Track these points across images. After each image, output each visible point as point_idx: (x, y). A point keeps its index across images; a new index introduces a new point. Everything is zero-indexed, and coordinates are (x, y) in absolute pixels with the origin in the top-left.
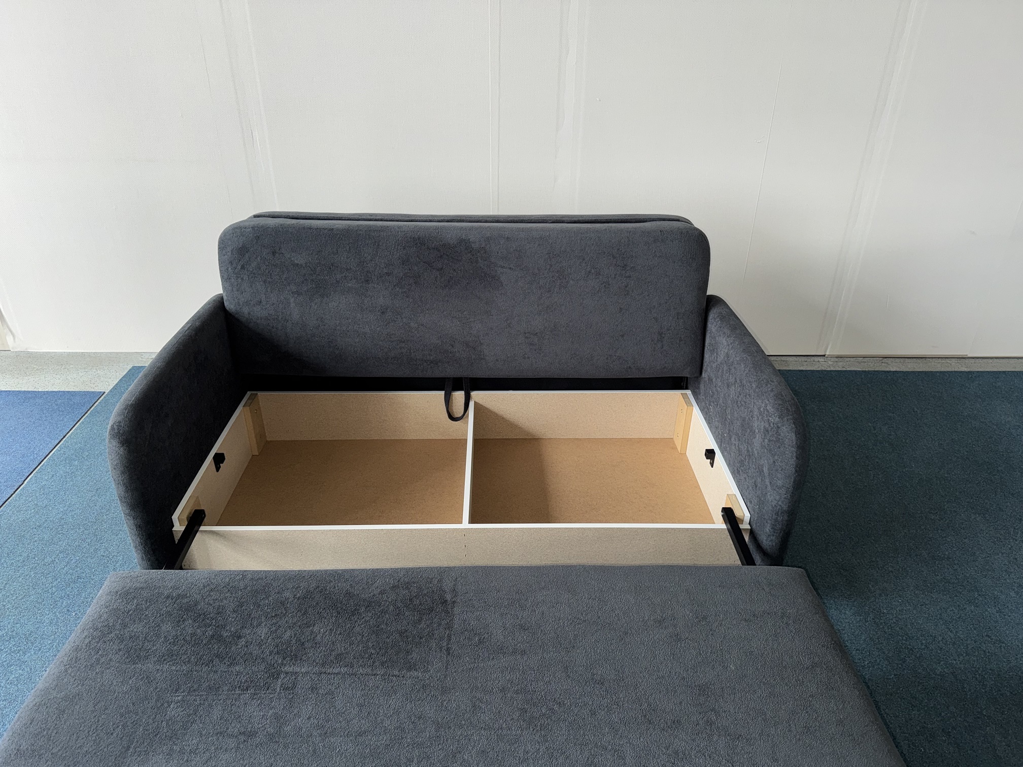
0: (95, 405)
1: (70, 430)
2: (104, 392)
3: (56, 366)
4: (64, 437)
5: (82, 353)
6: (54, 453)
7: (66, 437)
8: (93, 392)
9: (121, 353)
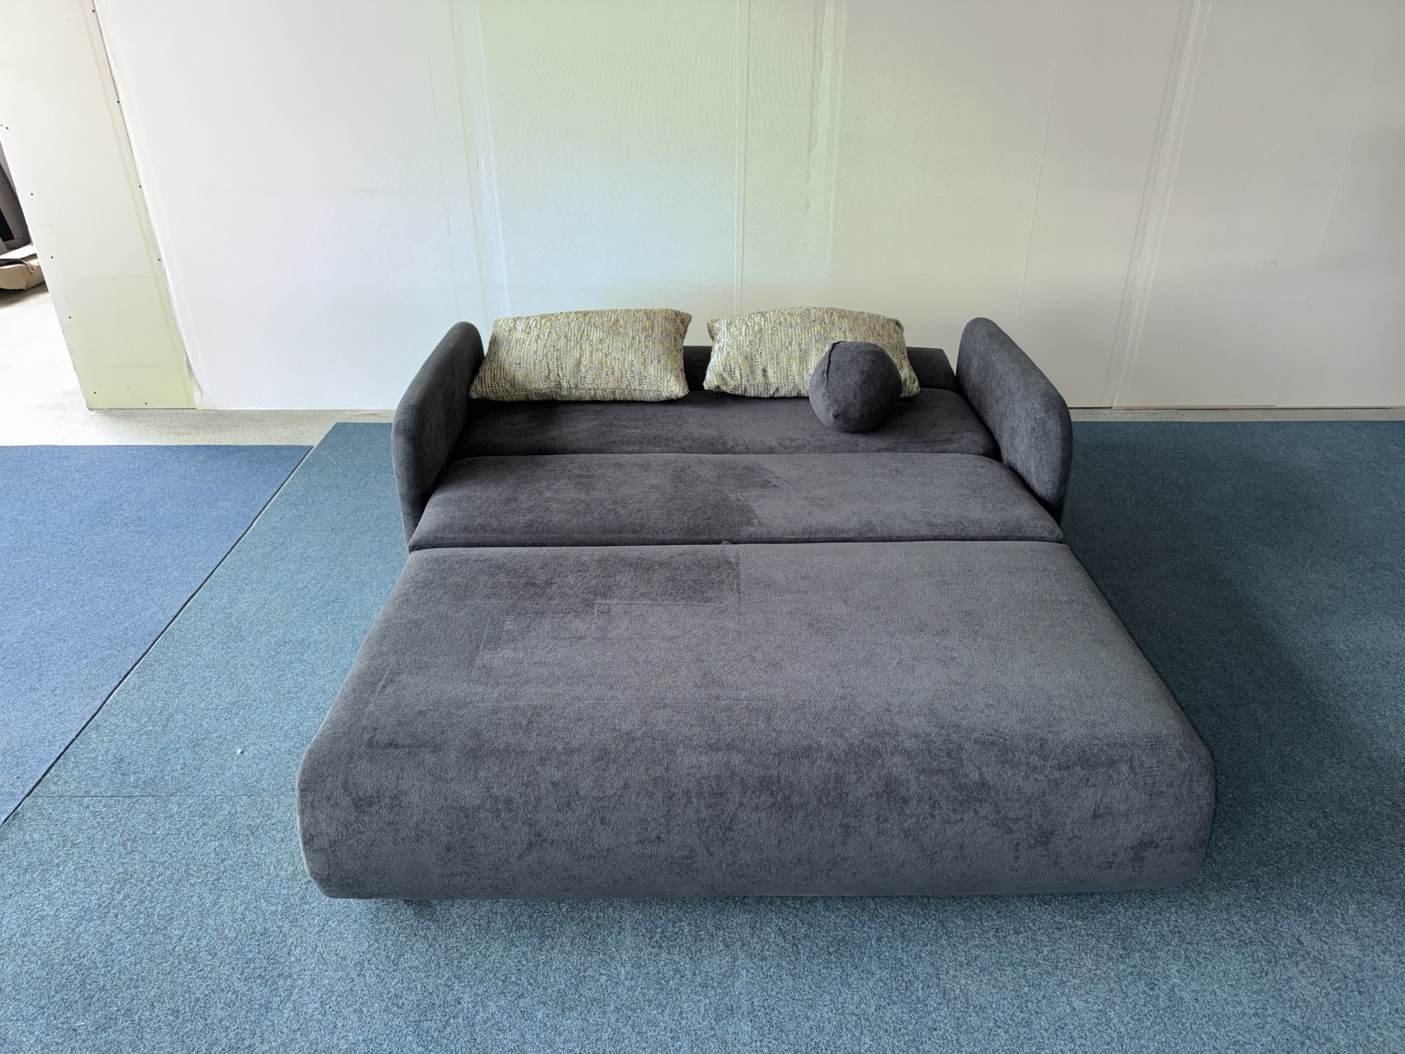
0: (306, 458)
1: (287, 479)
2: (312, 447)
3: (251, 422)
4: (282, 486)
5: (277, 411)
6: (276, 499)
7: (284, 486)
8: (299, 446)
9: (319, 411)
